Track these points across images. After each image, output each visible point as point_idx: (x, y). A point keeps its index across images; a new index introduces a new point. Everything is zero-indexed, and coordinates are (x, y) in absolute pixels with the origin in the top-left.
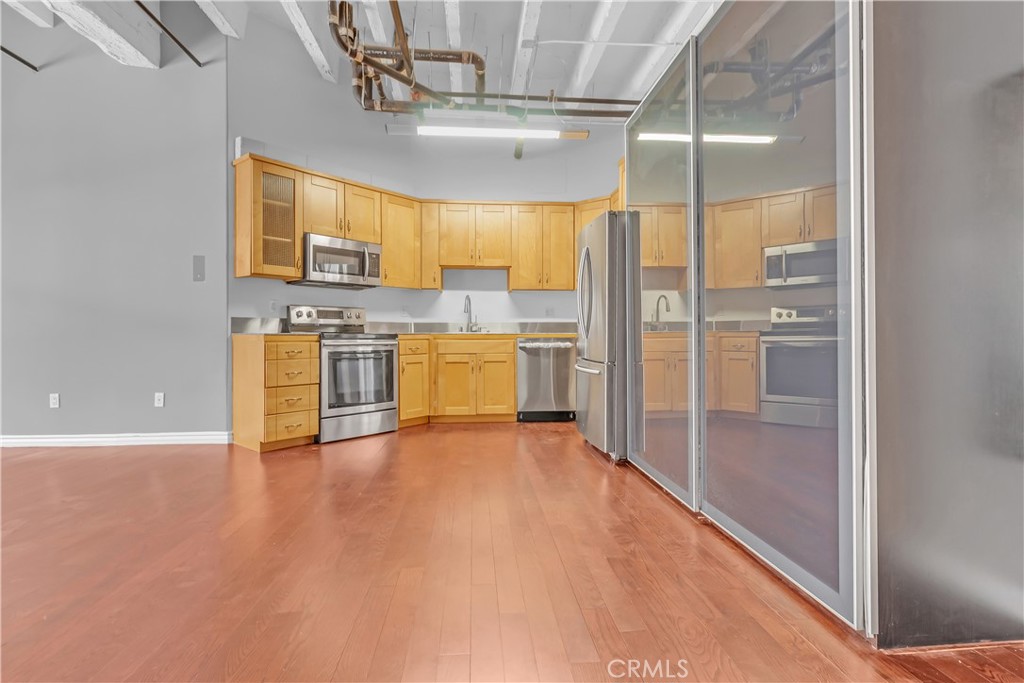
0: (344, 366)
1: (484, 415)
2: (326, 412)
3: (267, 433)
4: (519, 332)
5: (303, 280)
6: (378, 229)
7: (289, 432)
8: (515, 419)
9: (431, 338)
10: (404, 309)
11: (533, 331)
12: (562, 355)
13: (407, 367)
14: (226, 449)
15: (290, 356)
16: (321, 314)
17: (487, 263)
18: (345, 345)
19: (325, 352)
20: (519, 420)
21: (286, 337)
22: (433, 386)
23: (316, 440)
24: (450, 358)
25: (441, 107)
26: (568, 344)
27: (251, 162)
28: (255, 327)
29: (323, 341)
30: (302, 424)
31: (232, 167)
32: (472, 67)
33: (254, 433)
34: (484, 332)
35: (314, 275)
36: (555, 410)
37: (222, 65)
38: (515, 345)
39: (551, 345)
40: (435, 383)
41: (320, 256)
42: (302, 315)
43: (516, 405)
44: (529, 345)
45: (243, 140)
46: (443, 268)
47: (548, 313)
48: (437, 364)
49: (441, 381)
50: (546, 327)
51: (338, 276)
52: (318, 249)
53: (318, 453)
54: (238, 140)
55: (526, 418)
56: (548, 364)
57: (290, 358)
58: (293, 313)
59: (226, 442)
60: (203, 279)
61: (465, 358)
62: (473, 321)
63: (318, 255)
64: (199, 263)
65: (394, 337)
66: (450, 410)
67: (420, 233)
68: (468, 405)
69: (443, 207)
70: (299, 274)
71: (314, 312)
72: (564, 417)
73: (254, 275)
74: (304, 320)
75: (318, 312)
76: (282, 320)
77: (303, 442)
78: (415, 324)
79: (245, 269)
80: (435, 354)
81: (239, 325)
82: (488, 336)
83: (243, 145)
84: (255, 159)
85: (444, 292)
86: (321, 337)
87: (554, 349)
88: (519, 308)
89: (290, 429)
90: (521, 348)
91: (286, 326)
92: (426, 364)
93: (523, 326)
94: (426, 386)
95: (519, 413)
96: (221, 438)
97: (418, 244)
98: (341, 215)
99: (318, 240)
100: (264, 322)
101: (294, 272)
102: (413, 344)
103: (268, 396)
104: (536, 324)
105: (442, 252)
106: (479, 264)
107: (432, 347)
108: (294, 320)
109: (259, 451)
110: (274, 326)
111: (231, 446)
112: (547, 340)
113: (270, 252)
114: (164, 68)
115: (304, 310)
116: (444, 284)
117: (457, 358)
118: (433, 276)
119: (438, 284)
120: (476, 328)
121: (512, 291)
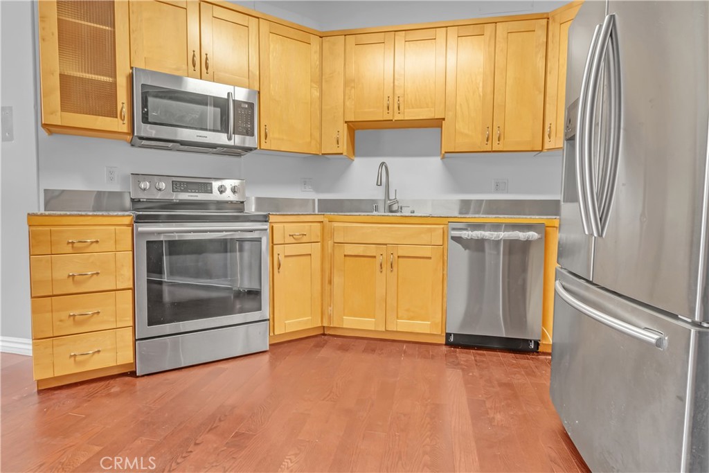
1: (397, 332)
2: (146, 329)
4: (456, 214)
6: (254, 69)
7: (77, 363)
8: (443, 341)
9: (326, 220)
11: (478, 212)
12: (518, 252)
13: (287, 262)
16: (178, 187)
17: (409, 115)
20: (448, 344)
22: (327, 287)
24: (350, 250)
26: (533, 235)
30: (102, 350)
34: (406, 212)
36: (504, 336)
38: (445, 233)
39: (503, 235)
40: (330, 282)
44: (466, 234)
46: (350, 125)
47: (498, 188)
48: (332, 255)
49: (338, 280)
50: (494, 207)
53: (133, 390)
55: (461, 342)
56: (496, 263)
57: (77, 251)
61: (372, 250)
62: (392, 196)
63: (151, 100)
66: (350, 321)
68: (374, 318)
69: (350, 40)
72: (520, 347)
78: (320, 201)
80: (330, 243)
82: (412, 219)
85: (358, 162)
87: (505, 241)
88: (456, 180)
89: (78, 358)
90: (455, 239)
92: (317, 256)
93: (465, 206)
94: (318, 287)
95: (448, 335)
97: (316, 94)
104: (482, 200)
105: (348, 103)
112: (496, 227)
116: (354, 148)
117: (359, 250)
118: (337, 137)
119: (344, 147)
120: (395, 207)
121: (446, 155)
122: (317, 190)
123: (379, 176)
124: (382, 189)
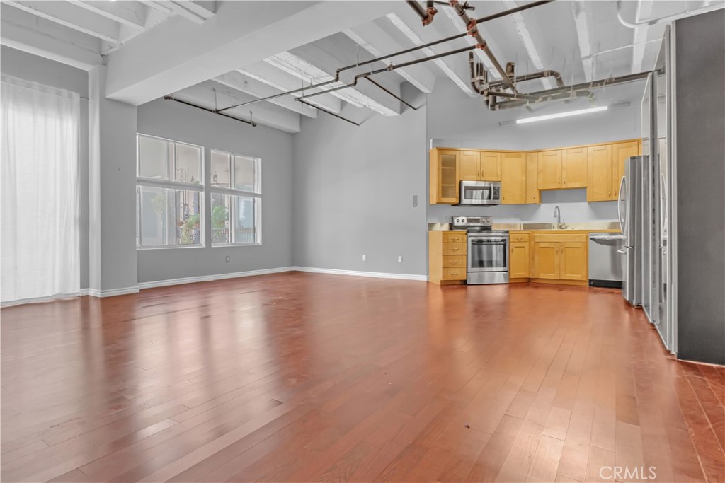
0: (484, 248)
1: (565, 280)
2: (470, 269)
3: (444, 277)
5: (459, 204)
6: (499, 173)
7: (453, 277)
8: (587, 284)
9: (531, 232)
10: (516, 216)
13: (515, 249)
14: (426, 284)
15: (454, 241)
16: (469, 220)
17: (569, 186)
18: (484, 236)
19: (470, 239)
20: (590, 285)
21: (452, 232)
22: (531, 261)
23: (465, 283)
24: (543, 245)
25: (534, 102)
27: (436, 150)
28: (438, 227)
29: (469, 234)
30: (459, 274)
31: (428, 154)
32: (552, 77)
33: (438, 277)
34: (569, 229)
35: (464, 201)
37: (425, 107)
38: (587, 237)
40: (533, 259)
41: (468, 192)
42: (461, 221)
43: (587, 276)
44: (597, 237)
45: (433, 140)
46: (540, 191)
48: (534, 247)
49: (536, 258)
51: (481, 200)
52: (467, 188)
53: (466, 288)
54: (431, 141)
55: (596, 284)
57: (454, 242)
58: (455, 220)
59: (426, 280)
60: (416, 206)
61: (552, 245)
62: (562, 221)
63: (467, 191)
64: (415, 198)
65: (507, 232)
66: (542, 275)
67: (526, 171)
68: (553, 273)
69: (540, 154)
70: (458, 202)
71: (465, 218)
73: (437, 203)
74: (460, 224)
75: (468, 219)
76: (450, 224)
77: (459, 283)
78: (524, 225)
79: (434, 200)
80: (533, 242)
81: (431, 225)
82: (572, 232)
83: (433, 143)
84: (440, 150)
85: (543, 206)
86: (468, 232)
88: (596, 213)
89: (453, 275)
90: (593, 239)
91: (452, 226)
92: (527, 248)
95: (590, 281)
96: (423, 278)
97: (524, 178)
98: (479, 169)
99: (466, 183)
100: (442, 225)
101: (455, 201)
102: (519, 237)
103: (444, 259)
105: (539, 181)
106: (564, 187)
107: (531, 238)
108: (456, 224)
109: (440, 284)
110: (446, 227)
111: (428, 282)
113: (444, 192)
114: (403, 114)
115: (461, 218)
116: (541, 201)
117: (547, 245)
118: (533, 196)
119: (537, 201)
120: (563, 227)
121: (589, 202)
122: (522, 219)
123: (555, 213)
124: (556, 219)
